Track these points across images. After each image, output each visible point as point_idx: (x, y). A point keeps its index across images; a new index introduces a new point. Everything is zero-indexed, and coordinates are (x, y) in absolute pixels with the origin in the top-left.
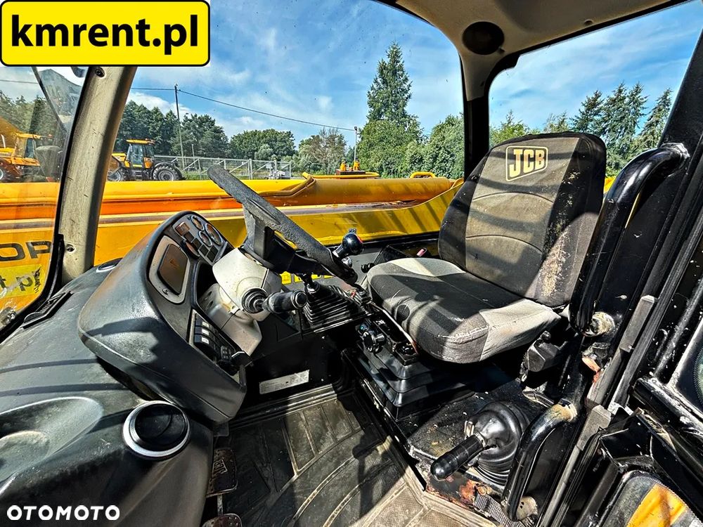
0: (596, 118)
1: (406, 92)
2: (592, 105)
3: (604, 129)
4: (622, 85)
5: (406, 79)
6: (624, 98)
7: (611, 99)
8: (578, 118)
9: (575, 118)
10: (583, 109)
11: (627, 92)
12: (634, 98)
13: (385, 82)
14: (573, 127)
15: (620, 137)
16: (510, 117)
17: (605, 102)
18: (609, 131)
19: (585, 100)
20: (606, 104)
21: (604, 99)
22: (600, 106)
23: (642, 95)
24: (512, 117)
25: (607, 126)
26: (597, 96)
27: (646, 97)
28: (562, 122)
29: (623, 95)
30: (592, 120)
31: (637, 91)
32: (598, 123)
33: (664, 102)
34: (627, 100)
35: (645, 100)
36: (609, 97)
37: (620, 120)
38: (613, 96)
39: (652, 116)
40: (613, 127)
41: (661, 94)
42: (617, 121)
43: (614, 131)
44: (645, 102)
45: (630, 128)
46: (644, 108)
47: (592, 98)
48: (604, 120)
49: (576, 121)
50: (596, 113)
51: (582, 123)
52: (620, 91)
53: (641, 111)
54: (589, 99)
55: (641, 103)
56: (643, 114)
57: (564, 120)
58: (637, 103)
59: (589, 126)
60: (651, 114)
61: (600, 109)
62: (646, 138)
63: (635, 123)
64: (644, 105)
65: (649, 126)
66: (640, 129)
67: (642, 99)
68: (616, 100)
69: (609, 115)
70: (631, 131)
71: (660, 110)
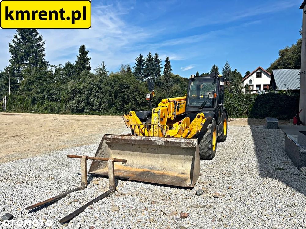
0: (144, 68)
1: (41, 46)
2: (140, 60)
3: (148, 73)
4: (150, 53)
5: (40, 39)
6: (152, 59)
7: (147, 59)
8: (136, 67)
9: (134, 67)
10: (137, 63)
11: (153, 56)
12: (156, 59)
13: (23, 37)
14: (135, 71)
15: (156, 78)
16: (103, 65)
17: (145, 60)
18: (151, 74)
19: (136, 58)
20: (146, 61)
21: (145, 58)
22: (144, 62)
23: (159, 58)
24: (104, 65)
25: (149, 72)
26: (141, 57)
27: (161, 60)
28: (129, 69)
29: (152, 58)
30: (142, 69)
31: (157, 56)
32: (145, 70)
33: (168, 63)
34: (154, 60)
35: (161, 61)
36: (146, 58)
37: (154, 69)
38: (148, 58)
39: (165, 69)
40: (152, 73)
41: (166, 59)
42: (153, 70)
43: (153, 75)
44: (161, 62)
45: (158, 74)
46: (161, 64)
47: (139, 58)
48: (147, 69)
49: (135, 69)
50: (143, 65)
51: (138, 70)
52: (150, 56)
53: (161, 66)
54: (138, 58)
55: (160, 62)
56: (162, 67)
57: (129, 67)
58: (158, 62)
59: (142, 72)
60: (164, 68)
61: (144, 64)
62: (166, 79)
63: (160, 71)
64: (161, 63)
65: (165, 73)
66: (162, 74)
67: (159, 60)
68: (149, 60)
69: (149, 67)
70: (160, 75)
71: (167, 66)
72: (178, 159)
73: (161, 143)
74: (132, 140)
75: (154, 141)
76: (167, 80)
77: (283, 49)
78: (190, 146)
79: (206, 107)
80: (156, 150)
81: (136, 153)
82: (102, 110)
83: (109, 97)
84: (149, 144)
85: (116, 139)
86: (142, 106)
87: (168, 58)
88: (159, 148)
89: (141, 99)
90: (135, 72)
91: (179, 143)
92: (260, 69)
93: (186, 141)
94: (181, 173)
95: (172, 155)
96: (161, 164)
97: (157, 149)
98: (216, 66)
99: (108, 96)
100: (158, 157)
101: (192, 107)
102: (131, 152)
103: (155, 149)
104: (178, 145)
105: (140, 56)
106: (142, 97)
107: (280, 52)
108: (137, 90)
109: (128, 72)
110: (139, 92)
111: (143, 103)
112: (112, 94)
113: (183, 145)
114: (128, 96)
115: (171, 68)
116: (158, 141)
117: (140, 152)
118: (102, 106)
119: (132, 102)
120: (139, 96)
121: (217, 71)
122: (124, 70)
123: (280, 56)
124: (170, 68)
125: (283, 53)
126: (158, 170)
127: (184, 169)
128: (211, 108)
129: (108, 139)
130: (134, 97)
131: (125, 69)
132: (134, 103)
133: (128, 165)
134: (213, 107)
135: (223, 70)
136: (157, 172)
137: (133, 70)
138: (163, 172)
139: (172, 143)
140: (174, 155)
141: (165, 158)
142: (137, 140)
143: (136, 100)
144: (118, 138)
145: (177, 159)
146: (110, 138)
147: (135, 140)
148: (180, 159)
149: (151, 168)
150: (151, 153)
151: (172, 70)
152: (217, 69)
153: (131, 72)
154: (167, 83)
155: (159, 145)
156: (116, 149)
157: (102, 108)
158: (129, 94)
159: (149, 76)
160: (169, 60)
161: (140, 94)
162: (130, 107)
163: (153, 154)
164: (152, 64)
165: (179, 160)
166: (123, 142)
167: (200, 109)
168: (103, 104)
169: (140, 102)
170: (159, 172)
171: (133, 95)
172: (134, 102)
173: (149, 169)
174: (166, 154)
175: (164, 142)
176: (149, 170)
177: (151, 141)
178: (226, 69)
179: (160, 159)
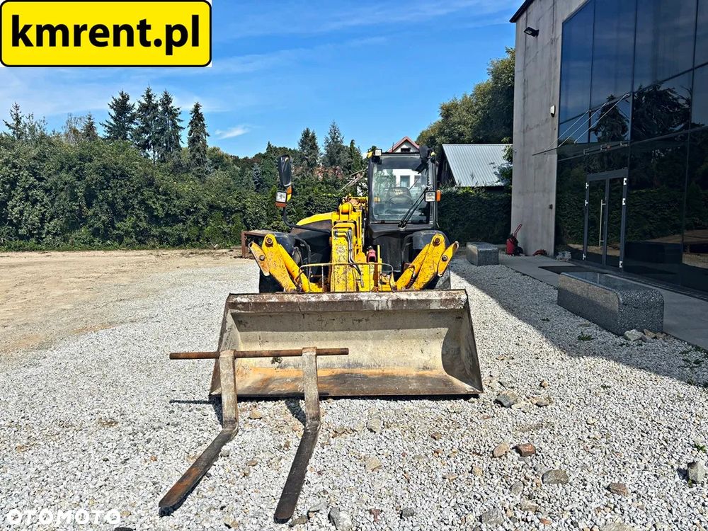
0: (133, 126)
2: (121, 107)
3: (147, 141)
4: (148, 91)
6: (155, 107)
7: (142, 104)
8: (111, 124)
9: (107, 124)
10: (113, 114)
11: (157, 98)
12: (167, 107)
14: (108, 135)
17: (137, 107)
19: (111, 101)
20: (139, 111)
21: (135, 102)
22: (134, 111)
23: (174, 105)
25: (150, 137)
26: (125, 98)
27: (178, 109)
28: (90, 128)
29: (154, 102)
30: (128, 129)
31: (167, 100)
32: (137, 134)
33: (198, 117)
34: (160, 108)
35: (179, 111)
36: (139, 102)
37: (162, 132)
38: (144, 102)
39: (191, 131)
40: (157, 140)
41: (192, 107)
42: (159, 133)
43: (160, 145)
44: (180, 113)
45: (174, 142)
46: (180, 120)
47: (120, 100)
48: (143, 130)
49: (109, 128)
50: (131, 120)
51: (118, 130)
52: (149, 97)
53: (178, 124)
54: (115, 100)
55: (176, 115)
56: (181, 128)
57: (92, 124)
58: (173, 114)
59: (129, 137)
60: (189, 128)
61: (134, 116)
62: (194, 156)
63: (178, 138)
64: (179, 117)
65: (193, 141)
66: (184, 144)
67: (175, 110)
68: (148, 108)
69: (148, 125)
70: (178, 147)
71: (197, 125)
72: (414, 338)
73: (385, 305)
74: (310, 304)
75: (368, 301)
76: (198, 160)
77: (447, 102)
78: (452, 307)
79: (413, 223)
80: (364, 321)
81: (310, 333)
82: (50, 237)
83: (70, 201)
84: (353, 309)
85: (265, 303)
86: (167, 224)
87: (197, 107)
88: (370, 318)
89: (162, 206)
90: (109, 138)
91: (428, 301)
92: (407, 141)
93: (444, 297)
94: (422, 367)
95: (401, 331)
96: (371, 354)
97: (367, 320)
98: (311, 131)
99: (65, 199)
100: (365, 339)
101: (383, 222)
102: (296, 333)
103: (360, 321)
104: (423, 306)
105: (122, 97)
106: (166, 200)
107: (442, 108)
108: (150, 183)
109: (88, 135)
110: (157, 187)
111: (167, 215)
112: (79, 194)
113: (434, 306)
114: (124, 199)
115: (207, 130)
116: (378, 301)
117: (322, 329)
118: (49, 226)
119: (136, 215)
120: (158, 199)
121: (315, 144)
122: (75, 131)
123: (442, 116)
124: (204, 132)
125: (447, 112)
126: (368, 367)
127: (425, 358)
128: (424, 223)
129: (240, 306)
130: (142, 202)
131: (80, 128)
132: (145, 217)
133: (289, 365)
134: (427, 222)
135: (327, 141)
136: (368, 371)
137: (101, 132)
138: (381, 371)
139: (410, 302)
140: (405, 330)
141: (380, 338)
142: (324, 302)
143: (149, 209)
144: (271, 301)
145: (410, 338)
146: (249, 303)
147: (319, 302)
148: (417, 337)
149: (349, 365)
150: (349, 330)
151: (208, 136)
152: (313, 137)
153: (95, 136)
154: (198, 168)
155: (378, 310)
156: (254, 330)
157: (48, 233)
158: (128, 193)
159: (149, 148)
160: (200, 112)
161: (160, 194)
162: (132, 228)
163: (353, 333)
164: (154, 117)
165: (414, 341)
166: (284, 310)
167: (399, 226)
168: (51, 219)
169: (161, 213)
170: (371, 371)
171: (140, 197)
172: (142, 214)
173: (344, 367)
174: (386, 328)
175: (393, 301)
176: (346, 370)
177: (361, 301)
178: (333, 138)
179: (370, 341)
